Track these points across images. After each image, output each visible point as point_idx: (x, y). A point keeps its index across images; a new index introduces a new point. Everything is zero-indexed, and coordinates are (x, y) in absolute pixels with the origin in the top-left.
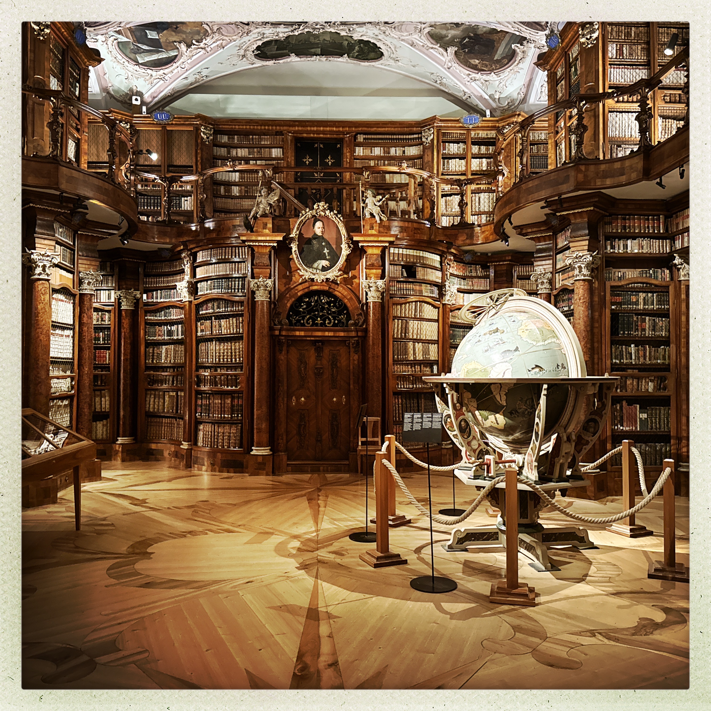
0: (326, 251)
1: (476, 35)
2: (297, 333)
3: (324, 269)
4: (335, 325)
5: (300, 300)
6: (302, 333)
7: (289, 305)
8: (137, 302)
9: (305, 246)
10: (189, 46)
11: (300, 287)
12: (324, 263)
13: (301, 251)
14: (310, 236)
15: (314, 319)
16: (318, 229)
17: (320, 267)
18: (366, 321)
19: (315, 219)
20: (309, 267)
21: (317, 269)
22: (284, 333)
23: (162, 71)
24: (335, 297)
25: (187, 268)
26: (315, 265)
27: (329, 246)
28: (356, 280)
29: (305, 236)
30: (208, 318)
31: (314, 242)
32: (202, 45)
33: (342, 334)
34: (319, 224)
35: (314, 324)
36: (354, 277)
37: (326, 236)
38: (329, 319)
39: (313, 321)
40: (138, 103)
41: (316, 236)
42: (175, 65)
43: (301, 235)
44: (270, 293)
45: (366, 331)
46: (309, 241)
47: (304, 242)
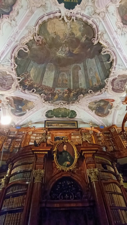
0: (68, 157)
1: (100, 106)
3: (68, 166)
4: (75, 199)
9: (60, 155)
10: (29, 110)
11: (57, 176)
12: (68, 163)
13: (58, 157)
14: (62, 151)
15: (64, 195)
16: (65, 148)
17: (66, 165)
19: (64, 144)
20: (62, 165)
21: (65, 166)
22: (48, 205)
25: (9, 171)
26: (64, 164)
27: (70, 155)
28: (82, 171)
29: (59, 151)
30: (9, 197)
31: (63, 153)
32: (32, 110)
34: (65, 146)
36: (81, 170)
37: (68, 151)
38: (72, 195)
39: (64, 196)
41: (64, 151)
43: (58, 150)
44: (42, 178)
46: (61, 153)
47: (59, 153)
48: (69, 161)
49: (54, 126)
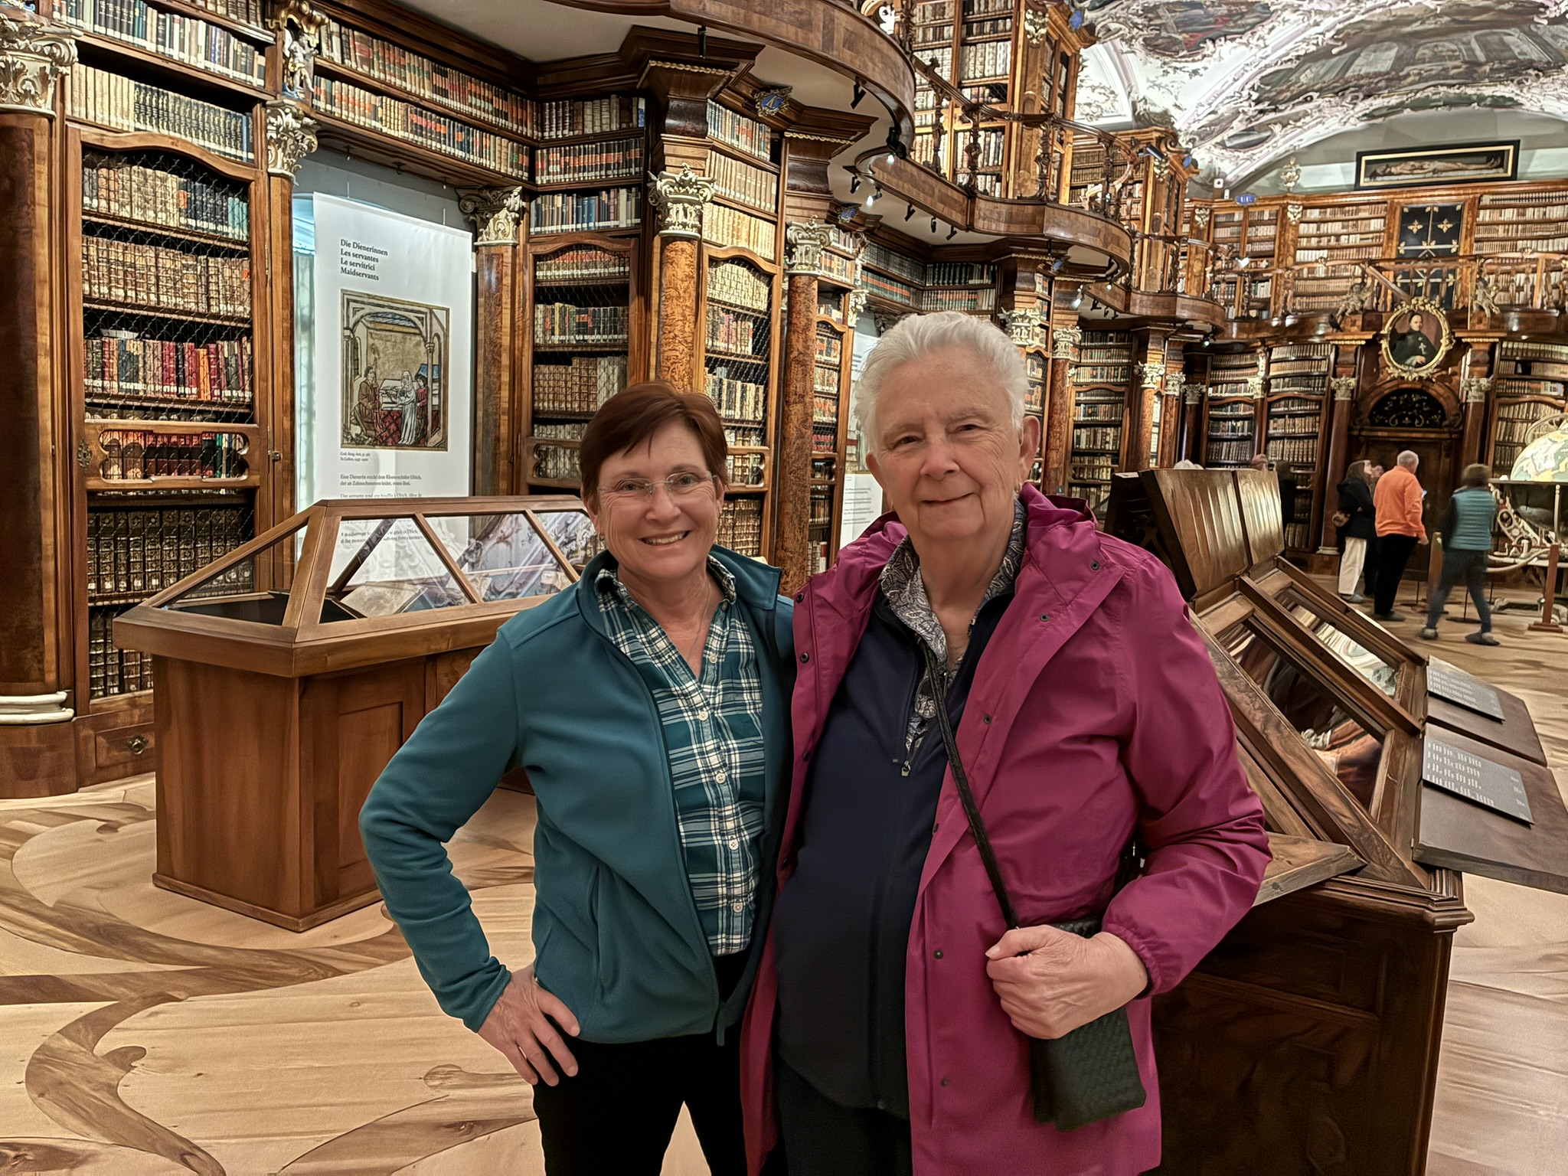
0: (1422, 346)
2: (1380, 434)
3: (1418, 365)
4: (1425, 426)
5: (1387, 398)
6: (1385, 434)
7: (1372, 404)
8: (1203, 395)
9: (1398, 343)
10: (1284, 126)
11: (1388, 385)
12: (1419, 359)
13: (1392, 347)
14: (1405, 331)
15: (1401, 418)
16: (1415, 323)
17: (1414, 363)
18: (1464, 422)
19: (1413, 313)
20: (1400, 364)
21: (1409, 365)
22: (1364, 433)
23: (1250, 153)
24: (1430, 396)
25: (1262, 362)
26: (1408, 362)
27: (1426, 341)
28: (1457, 378)
30: (1281, 416)
31: (1410, 337)
32: (1299, 124)
33: (1433, 436)
34: (1416, 318)
35: (1401, 424)
36: (1454, 374)
37: (1424, 332)
38: (1420, 420)
39: (1400, 422)
40: (1221, 186)
41: (1411, 332)
42: (1266, 145)
43: (1393, 332)
44: (1352, 391)
45: (1462, 433)
46: (1403, 337)
47: (1396, 338)
48: (1421, 355)
49: (1400, 174)
